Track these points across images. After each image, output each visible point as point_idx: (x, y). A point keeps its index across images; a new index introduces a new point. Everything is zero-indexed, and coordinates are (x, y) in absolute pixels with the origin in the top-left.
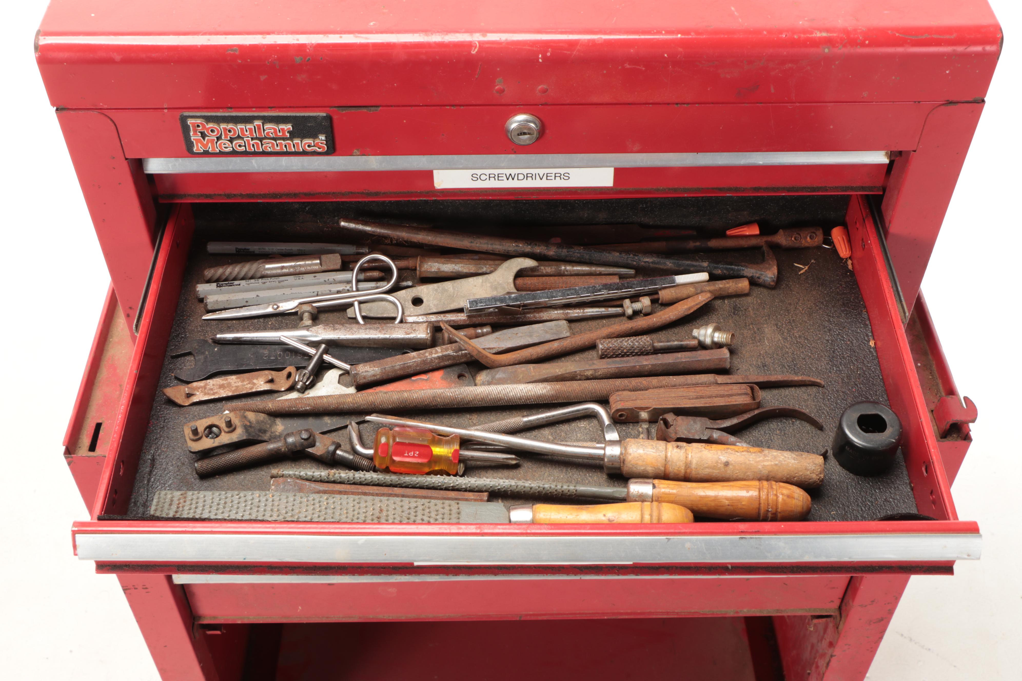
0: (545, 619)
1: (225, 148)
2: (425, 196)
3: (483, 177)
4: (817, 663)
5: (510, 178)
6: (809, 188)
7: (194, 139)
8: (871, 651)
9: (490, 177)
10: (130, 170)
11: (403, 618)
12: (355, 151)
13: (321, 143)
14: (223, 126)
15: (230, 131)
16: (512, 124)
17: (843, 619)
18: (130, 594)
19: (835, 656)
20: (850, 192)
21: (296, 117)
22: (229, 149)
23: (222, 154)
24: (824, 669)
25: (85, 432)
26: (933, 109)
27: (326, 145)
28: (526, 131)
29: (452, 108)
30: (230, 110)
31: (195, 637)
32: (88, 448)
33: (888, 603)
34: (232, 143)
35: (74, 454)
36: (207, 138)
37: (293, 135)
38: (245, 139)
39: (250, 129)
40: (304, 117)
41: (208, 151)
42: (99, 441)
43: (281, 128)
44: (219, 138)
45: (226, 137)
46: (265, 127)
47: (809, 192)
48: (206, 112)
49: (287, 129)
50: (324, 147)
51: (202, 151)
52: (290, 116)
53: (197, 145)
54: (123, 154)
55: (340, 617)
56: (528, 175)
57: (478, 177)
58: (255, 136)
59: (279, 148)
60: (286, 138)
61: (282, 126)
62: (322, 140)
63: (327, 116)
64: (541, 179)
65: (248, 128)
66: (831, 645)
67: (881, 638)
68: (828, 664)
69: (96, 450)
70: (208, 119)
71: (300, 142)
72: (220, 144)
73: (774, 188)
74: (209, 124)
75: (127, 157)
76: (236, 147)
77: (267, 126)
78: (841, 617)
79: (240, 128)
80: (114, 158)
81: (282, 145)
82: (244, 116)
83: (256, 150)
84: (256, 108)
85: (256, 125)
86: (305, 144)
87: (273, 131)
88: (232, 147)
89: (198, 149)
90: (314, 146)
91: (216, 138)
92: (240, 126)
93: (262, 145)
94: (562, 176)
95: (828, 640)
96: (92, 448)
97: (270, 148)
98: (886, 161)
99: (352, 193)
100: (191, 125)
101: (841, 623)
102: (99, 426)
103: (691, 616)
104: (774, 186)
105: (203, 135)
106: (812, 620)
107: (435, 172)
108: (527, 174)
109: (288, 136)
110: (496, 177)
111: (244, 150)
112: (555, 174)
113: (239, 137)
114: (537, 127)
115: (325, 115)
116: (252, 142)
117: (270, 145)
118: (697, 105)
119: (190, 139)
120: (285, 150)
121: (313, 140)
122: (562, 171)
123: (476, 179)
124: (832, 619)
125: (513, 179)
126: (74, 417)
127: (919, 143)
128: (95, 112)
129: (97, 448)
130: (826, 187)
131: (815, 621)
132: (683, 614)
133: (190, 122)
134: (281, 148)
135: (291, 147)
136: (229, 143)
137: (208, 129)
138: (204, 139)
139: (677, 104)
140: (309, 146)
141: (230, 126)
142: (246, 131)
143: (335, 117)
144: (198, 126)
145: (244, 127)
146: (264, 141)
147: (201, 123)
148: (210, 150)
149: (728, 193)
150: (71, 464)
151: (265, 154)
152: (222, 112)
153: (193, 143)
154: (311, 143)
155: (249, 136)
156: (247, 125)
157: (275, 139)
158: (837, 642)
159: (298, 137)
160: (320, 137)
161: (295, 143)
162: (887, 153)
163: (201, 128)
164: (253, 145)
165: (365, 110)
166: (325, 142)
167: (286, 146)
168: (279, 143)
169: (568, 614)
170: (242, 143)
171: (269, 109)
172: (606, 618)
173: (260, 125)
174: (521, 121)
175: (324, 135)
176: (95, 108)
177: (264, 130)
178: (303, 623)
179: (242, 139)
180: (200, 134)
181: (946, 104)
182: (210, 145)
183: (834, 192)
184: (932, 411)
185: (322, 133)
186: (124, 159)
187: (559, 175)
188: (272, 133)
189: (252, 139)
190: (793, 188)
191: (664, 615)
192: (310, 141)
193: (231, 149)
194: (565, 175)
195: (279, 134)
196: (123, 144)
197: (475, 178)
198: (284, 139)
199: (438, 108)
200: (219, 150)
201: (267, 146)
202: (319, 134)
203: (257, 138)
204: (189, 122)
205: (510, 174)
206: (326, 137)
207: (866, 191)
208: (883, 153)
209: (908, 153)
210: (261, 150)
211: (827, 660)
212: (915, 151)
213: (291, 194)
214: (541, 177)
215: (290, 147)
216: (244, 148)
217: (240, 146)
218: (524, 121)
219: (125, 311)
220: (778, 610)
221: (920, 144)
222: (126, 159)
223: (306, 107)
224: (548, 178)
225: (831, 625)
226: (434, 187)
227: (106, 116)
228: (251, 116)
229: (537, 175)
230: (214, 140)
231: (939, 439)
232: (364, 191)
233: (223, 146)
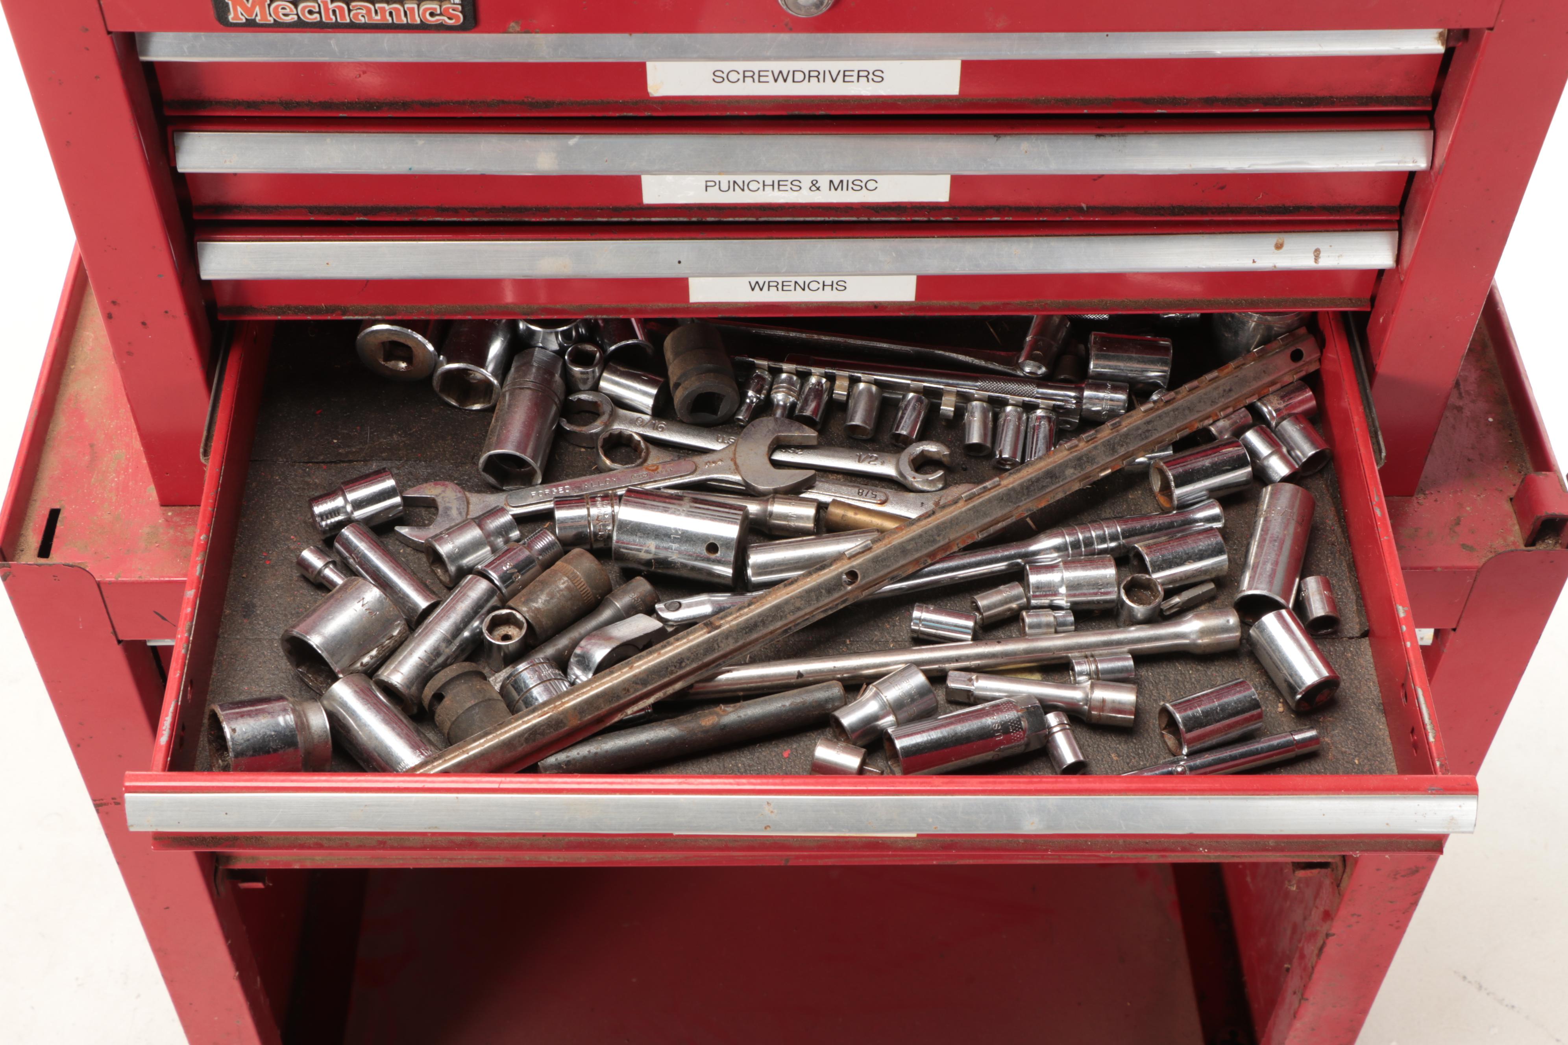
0: (830, 864)
1: (285, 15)
2: (631, 109)
3: (733, 77)
4: (1302, 949)
5: (780, 79)
6: (1301, 99)
8: (1397, 928)
9: (744, 77)
10: (116, 52)
11: (583, 861)
12: (513, 24)
13: (453, 10)
17: (1348, 870)
18: (107, 813)
19: (1334, 935)
20: (1374, 106)
22: (291, 17)
23: (278, 26)
24: (1314, 958)
25: (31, 524)
27: (461, 12)
31: (218, 893)
32: (36, 552)
34: (296, 7)
35: (12, 561)
38: (319, 0)
41: (254, 20)
42: (55, 540)
47: (1302, 106)
50: (458, 16)
51: (244, 21)
53: (235, 10)
54: (103, 23)
55: (472, 859)
56: (812, 74)
57: (725, 76)
59: (379, 17)
62: (454, 4)
64: (834, 81)
66: (1327, 916)
67: (1414, 904)
68: (1321, 949)
69: (51, 556)
71: (416, 6)
72: (277, 7)
73: (1240, 99)
75: (110, 29)
76: (304, 15)
78: (1345, 866)
80: (87, 30)
81: (385, 11)
83: (339, 20)
86: (425, 10)
88: (297, 14)
89: (236, 17)
90: (441, 14)
93: (349, 11)
94: (871, 76)
95: (1322, 909)
96: (45, 550)
97: (363, 16)
98: (1437, 48)
99: (503, 102)
101: (1344, 876)
102: (54, 514)
103: (1083, 862)
104: (1240, 95)
106: (1294, 871)
107: (650, 66)
108: (810, 72)
110: (756, 77)
111: (319, 19)
112: (859, 71)
116: (331, 6)
117: (364, 12)
119: (224, 1)
120: (390, 21)
121: (439, 3)
122: (870, 65)
123: (721, 80)
124: (1328, 871)
125: (785, 81)
126: (11, 498)
127: (1499, 13)
129: (52, 552)
130: (1332, 97)
131: (1300, 874)
134: (383, 17)
135: (400, 16)
136: (292, 7)
140: (432, 15)
146: (354, 4)
148: (258, 19)
149: (1160, 108)
150: (8, 578)
153: (227, 4)
154: (435, 9)
157: (372, 1)
158: (1338, 910)
161: (408, 8)
162: (1441, 35)
164: (334, 12)
166: (460, 7)
167: (391, 14)
168: (379, 8)
170: (314, 7)
172: (935, 863)
178: (409, 869)
182: (257, 9)
183: (1347, 106)
184: (1511, 499)
186: (105, 32)
187: (866, 74)
189: (333, 1)
190: (1274, 99)
192: (434, 5)
193: (296, 17)
194: (876, 73)
196: (103, 6)
197: (718, 77)
198: (388, 1)
200: (275, 20)
201: (359, 13)
205: (781, 72)
207: (1402, 104)
208: (1434, 33)
209: (1479, 32)
210: (348, 21)
211: (1320, 942)
212: (1491, 29)
213: (397, 103)
214: (834, 78)
215: (398, 15)
216: (317, 15)
217: (310, 12)
219: (103, 306)
221: (1500, 15)
222: (109, 33)
224: (847, 79)
225: (1327, 882)
226: (648, 93)
229: (827, 74)
231: (1523, 547)
232: (526, 100)
233: (281, 12)
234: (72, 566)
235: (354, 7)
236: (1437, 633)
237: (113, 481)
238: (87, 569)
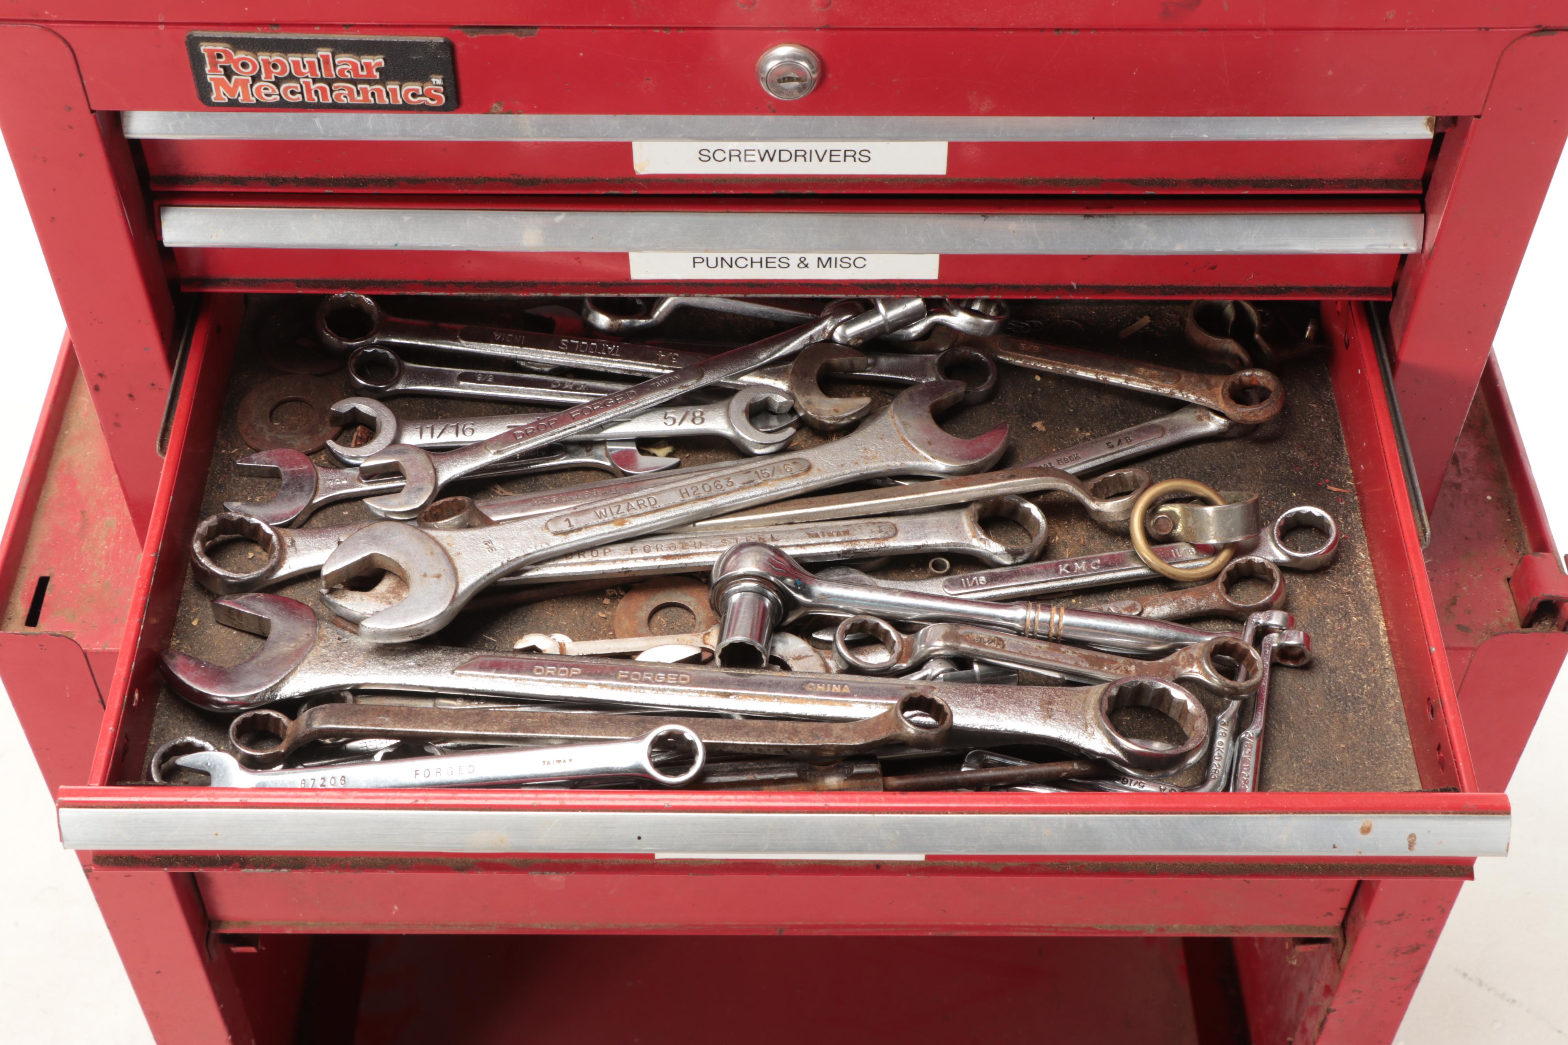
0: (825, 934)
1: (267, 95)
2: (617, 188)
3: (720, 156)
4: (1304, 1024)
5: (767, 158)
6: (1291, 182)
7: (211, 79)
8: (1399, 1004)
9: (730, 156)
10: (99, 130)
11: (577, 928)
12: (495, 105)
13: (435, 91)
14: (263, 56)
15: (275, 66)
16: (767, 62)
17: (1348, 946)
18: (97, 878)
19: (1334, 1010)
20: (1364, 189)
21: (391, 43)
22: (273, 97)
23: (260, 106)
24: (1316, 1034)
25: (20, 592)
26: (1513, 42)
27: (443, 93)
28: (792, 75)
29: (664, 32)
30: (274, 28)
31: (210, 957)
32: (24, 621)
33: (1429, 919)
34: (278, 88)
36: (234, 78)
37: (386, 75)
38: (302, 81)
39: (311, 64)
40: (404, 43)
41: (237, 100)
42: (43, 608)
43: (365, 63)
44: (256, 79)
45: (268, 75)
46: (337, 61)
47: (1292, 188)
48: (233, 31)
49: (376, 64)
50: (440, 97)
51: (227, 100)
52: (381, 42)
53: (218, 90)
54: (86, 103)
55: (465, 926)
56: (799, 153)
57: (711, 155)
58: (319, 76)
59: (361, 98)
60: (374, 80)
61: (366, 60)
62: (436, 85)
63: (445, 43)
64: (821, 161)
65: (308, 62)
66: (1328, 991)
67: (1416, 981)
68: (1322, 1025)
69: (38, 624)
70: (237, 44)
71: (398, 87)
72: (259, 88)
73: (1229, 181)
74: (238, 52)
75: (93, 108)
76: (286, 95)
77: (340, 58)
78: (1345, 942)
79: (294, 62)
80: (70, 109)
81: (367, 92)
82: (301, 40)
83: (321, 100)
84: (321, 25)
85: (322, 56)
86: (407, 91)
87: (350, 67)
88: (280, 95)
89: (219, 96)
90: (423, 95)
91: (250, 79)
92: (293, 58)
93: (332, 91)
94: (857, 156)
95: (1323, 984)
96: (32, 619)
97: (345, 97)
98: (1427, 133)
99: (489, 179)
100: (206, 54)
101: (1345, 952)
102: (43, 582)
103: (1080, 935)
104: (1229, 178)
105: (228, 73)
106: (1294, 946)
107: (636, 146)
108: (796, 151)
109: (378, 77)
110: (742, 156)
111: (301, 99)
112: (845, 151)
113: (291, 78)
114: (812, 67)
115: (442, 41)
116: (313, 87)
117: (346, 92)
118: (1092, 32)
119: (205, 78)
120: (373, 102)
121: (421, 84)
122: (857, 146)
123: (707, 158)
124: (1330, 945)
125: (771, 160)
127: (1486, 101)
128: (36, 27)
129: (40, 620)
130: (1322, 180)
131: (1300, 948)
132: (1067, 930)
133: (204, 48)
134: (366, 97)
135: (382, 96)
136: (274, 87)
137: (236, 62)
138: (230, 79)
139: (1057, 30)
140: (414, 95)
141: (276, 57)
142: (304, 66)
143: (459, 45)
144: (219, 56)
145: (300, 59)
146: (336, 85)
147: (224, 51)
148: (240, 99)
149: (1148, 190)
151: (336, 107)
152: (261, 32)
153: (210, 85)
154: (417, 90)
155: (309, 75)
156: (305, 55)
157: (354, 82)
158: (1338, 986)
159: (395, 79)
160: (433, 80)
161: (390, 89)
162: (1429, 121)
163: (223, 60)
164: (316, 92)
165: (511, 34)
166: (442, 89)
167: (373, 94)
168: (361, 88)
169: (863, 927)
170: (296, 88)
171: (344, 28)
172: (930, 934)
173: (328, 56)
174: (783, 57)
175: (441, 77)
176: (35, 18)
177: (335, 66)
178: (400, 936)
179: (297, 80)
180: (222, 70)
181: (1536, 32)
182: (240, 89)
183: (1337, 188)
184: (1508, 580)
185: (437, 73)
186: (89, 111)
187: (853, 153)
188: (348, 72)
189: (315, 81)
190: (1264, 181)
191: (1032, 931)
192: (416, 86)
193: (278, 98)
194: (863, 153)
195: (361, 73)
196: (86, 85)
197: (704, 156)
198: (370, 82)
199: (640, 31)
200: (257, 100)
201: (341, 94)
202: (432, 74)
203: (322, 80)
204: (202, 48)
205: (767, 151)
206: (444, 80)
207: (1392, 188)
208: (1423, 119)
209: (1467, 120)
210: (330, 101)
211: (1321, 1018)
212: (1479, 117)
213: (383, 180)
214: (821, 157)
215: (381, 96)
216: (300, 96)
217: (293, 93)
218: (789, 56)
219: (90, 380)
220: (1233, 927)
221: (1488, 103)
222: (92, 111)
223: (408, 26)
224: (833, 158)
225: (1329, 956)
226: (633, 171)
227: (55, 33)
228: (311, 40)
229: (814, 153)
230: (247, 81)
231: (1519, 628)
232: (512, 177)
233: (263, 92)
234: (58, 636)
235: (336, 87)
237: (103, 548)
238: (74, 639)
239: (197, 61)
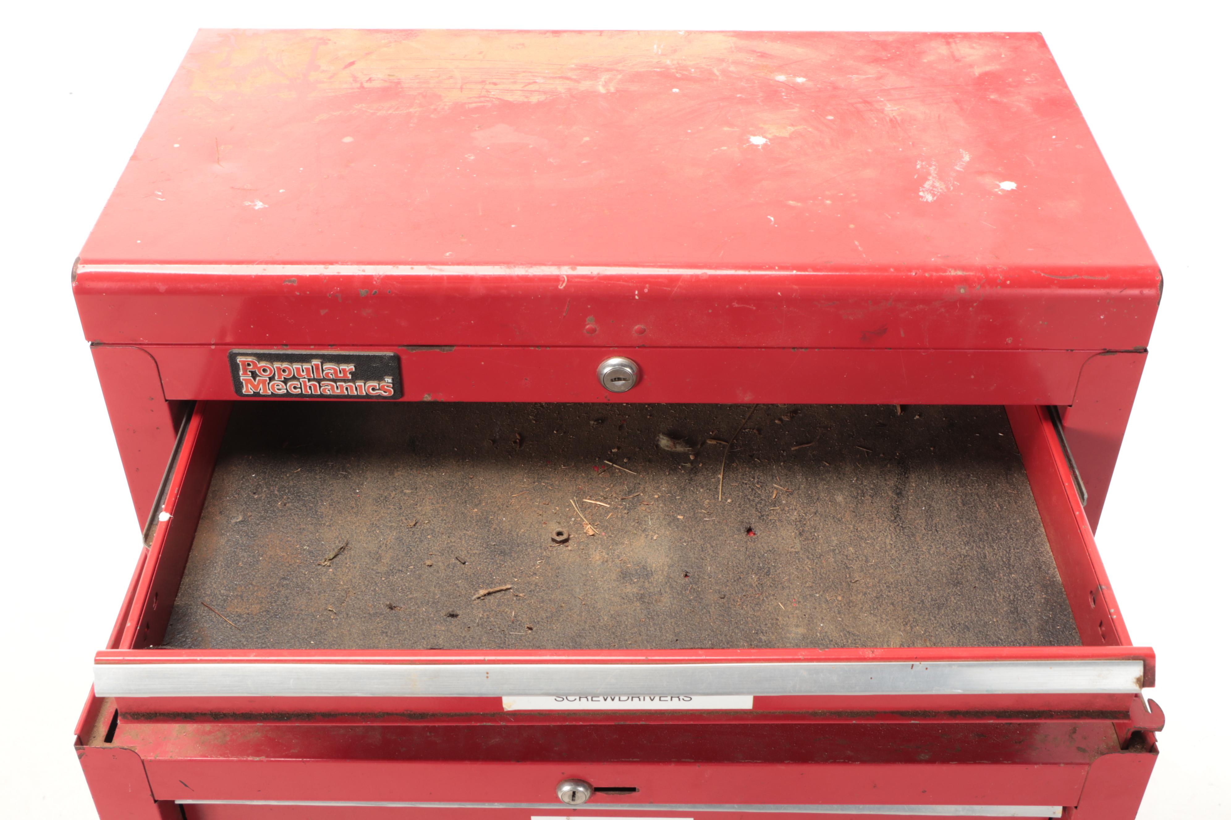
1: (278, 389)
7: (243, 379)
10: (170, 412)
12: (426, 395)
13: (387, 387)
14: (277, 365)
15: (284, 371)
16: (604, 368)
21: (359, 356)
22: (282, 390)
23: (274, 397)
25: (103, 719)
26: (1089, 359)
27: (392, 388)
28: (621, 377)
29: (537, 349)
30: (285, 347)
32: (104, 739)
34: (286, 385)
35: (87, 745)
36: (258, 378)
37: (355, 376)
38: (301, 380)
39: (307, 369)
40: (368, 356)
41: (259, 393)
42: (117, 730)
43: (342, 369)
44: (271, 379)
45: (279, 377)
46: (324, 367)
48: (258, 349)
49: (349, 370)
50: (390, 390)
51: (252, 393)
52: (353, 355)
53: (247, 386)
54: (162, 395)
58: (312, 377)
59: (339, 391)
60: (348, 380)
61: (343, 366)
62: (388, 383)
63: (394, 356)
65: (305, 368)
69: (113, 741)
70: (261, 357)
71: (363, 384)
72: (273, 385)
74: (261, 362)
75: (167, 398)
76: (291, 389)
77: (327, 366)
79: (296, 368)
80: (152, 399)
81: (343, 387)
82: (301, 355)
83: (313, 393)
84: (315, 345)
85: (314, 364)
86: (369, 387)
87: (332, 371)
88: (287, 389)
89: (247, 390)
90: (379, 389)
91: (268, 379)
92: (296, 366)
93: (320, 387)
96: (109, 738)
97: (329, 390)
100: (240, 364)
105: (254, 375)
109: (350, 378)
111: (300, 392)
113: (294, 378)
114: (633, 371)
115: (392, 355)
116: (308, 384)
117: (329, 387)
118: (816, 350)
119: (239, 379)
120: (346, 393)
121: (378, 382)
126: (90, 701)
127: (1074, 396)
128: (134, 348)
129: (114, 738)
133: (239, 359)
134: (342, 391)
135: (353, 390)
136: (283, 384)
137: (259, 369)
138: (255, 379)
139: (794, 348)
140: (373, 389)
141: (285, 365)
142: (303, 371)
143: (404, 357)
144: (249, 365)
145: (301, 367)
146: (323, 383)
147: (252, 362)
148: (261, 392)
150: (84, 757)
151: (323, 397)
152: (277, 349)
153: (242, 383)
154: (376, 386)
155: (306, 376)
156: (303, 364)
157: (335, 381)
159: (361, 379)
160: (386, 379)
161: (358, 385)
163: (251, 367)
164: (310, 387)
165: (437, 350)
166: (391, 385)
167: (347, 389)
168: (339, 385)
170: (297, 385)
171: (330, 347)
173: (318, 364)
174: (615, 365)
175: (391, 377)
176: (134, 343)
177: (323, 371)
179: (298, 379)
180: (250, 373)
181: (1103, 353)
182: (261, 386)
185: (388, 375)
186: (164, 400)
188: (331, 374)
189: (309, 380)
192: (375, 384)
193: (285, 391)
195: (339, 375)
196: (163, 384)
198: (345, 381)
199: (521, 348)
200: (272, 393)
201: (326, 389)
202: (385, 376)
203: (314, 380)
204: (238, 360)
206: (393, 379)
210: (319, 393)
212: (1071, 406)
215: (352, 390)
216: (299, 390)
217: (295, 388)
218: (618, 365)
221: (1075, 398)
222: (166, 400)
223: (371, 345)
227: (146, 352)
228: (308, 355)
230: (266, 380)
231: (1119, 749)
233: (276, 387)
234: (125, 749)
235: (323, 384)
236: (1065, 809)
238: (136, 751)
239: (235, 368)
